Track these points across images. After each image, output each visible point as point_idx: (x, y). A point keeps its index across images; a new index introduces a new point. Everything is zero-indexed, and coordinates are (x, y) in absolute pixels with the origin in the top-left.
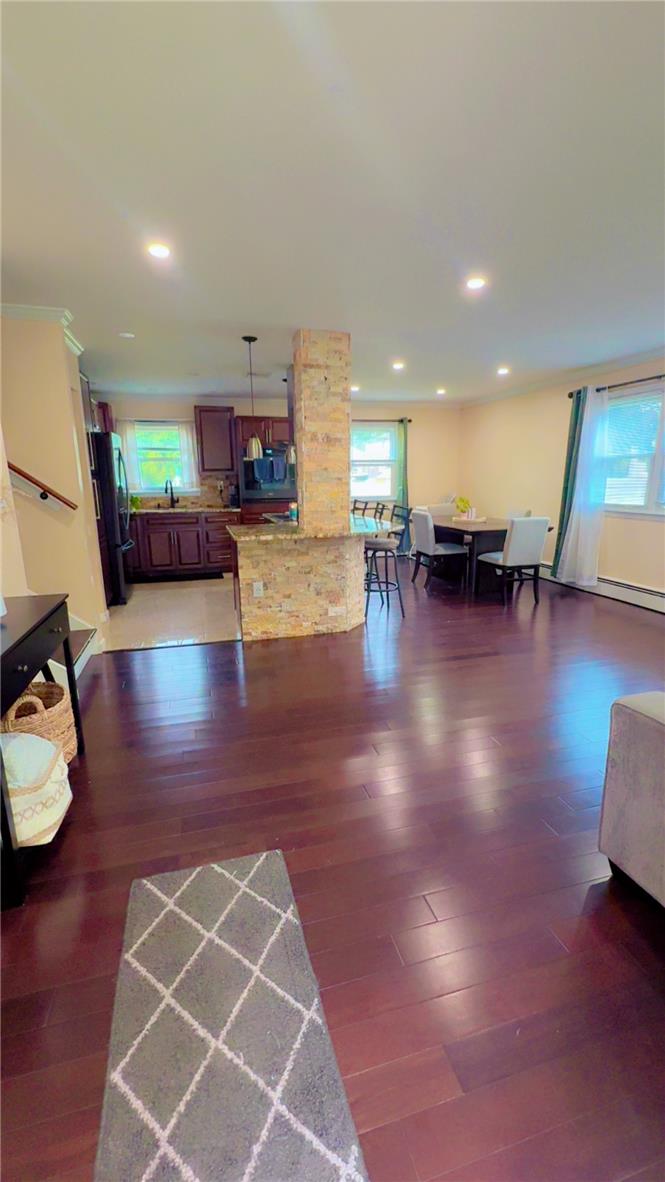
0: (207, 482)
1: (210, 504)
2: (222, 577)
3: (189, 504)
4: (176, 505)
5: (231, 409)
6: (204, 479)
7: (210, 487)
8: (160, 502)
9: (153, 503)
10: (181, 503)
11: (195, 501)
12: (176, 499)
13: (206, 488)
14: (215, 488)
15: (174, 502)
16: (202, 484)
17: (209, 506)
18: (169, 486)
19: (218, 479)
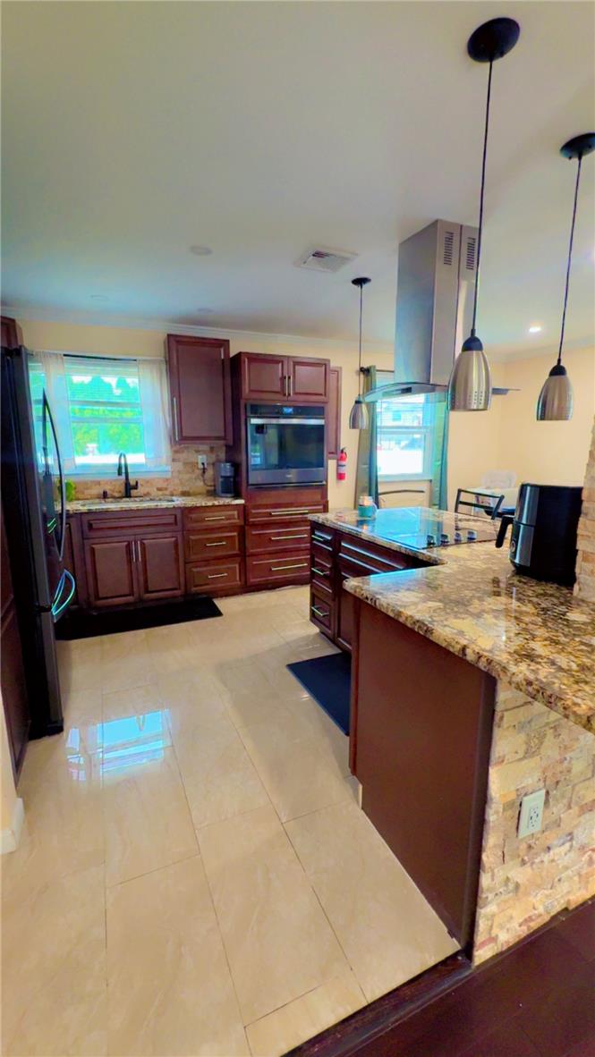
0: (183, 456)
1: (185, 489)
2: (216, 613)
3: (154, 492)
4: (134, 492)
5: (224, 344)
6: (176, 452)
7: (185, 464)
8: (108, 488)
9: (98, 490)
10: (141, 490)
11: (164, 485)
12: (132, 483)
13: (179, 466)
14: (194, 465)
15: (129, 489)
16: (174, 460)
17: (184, 494)
18: (123, 462)
19: (197, 451)
